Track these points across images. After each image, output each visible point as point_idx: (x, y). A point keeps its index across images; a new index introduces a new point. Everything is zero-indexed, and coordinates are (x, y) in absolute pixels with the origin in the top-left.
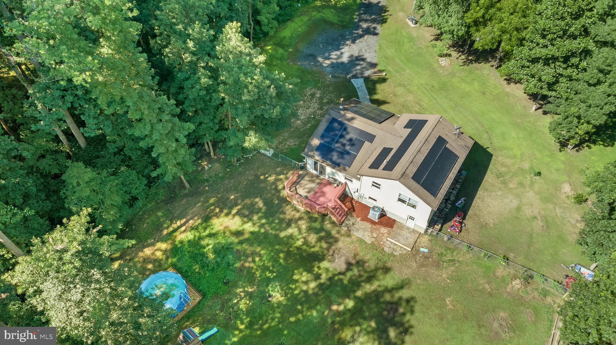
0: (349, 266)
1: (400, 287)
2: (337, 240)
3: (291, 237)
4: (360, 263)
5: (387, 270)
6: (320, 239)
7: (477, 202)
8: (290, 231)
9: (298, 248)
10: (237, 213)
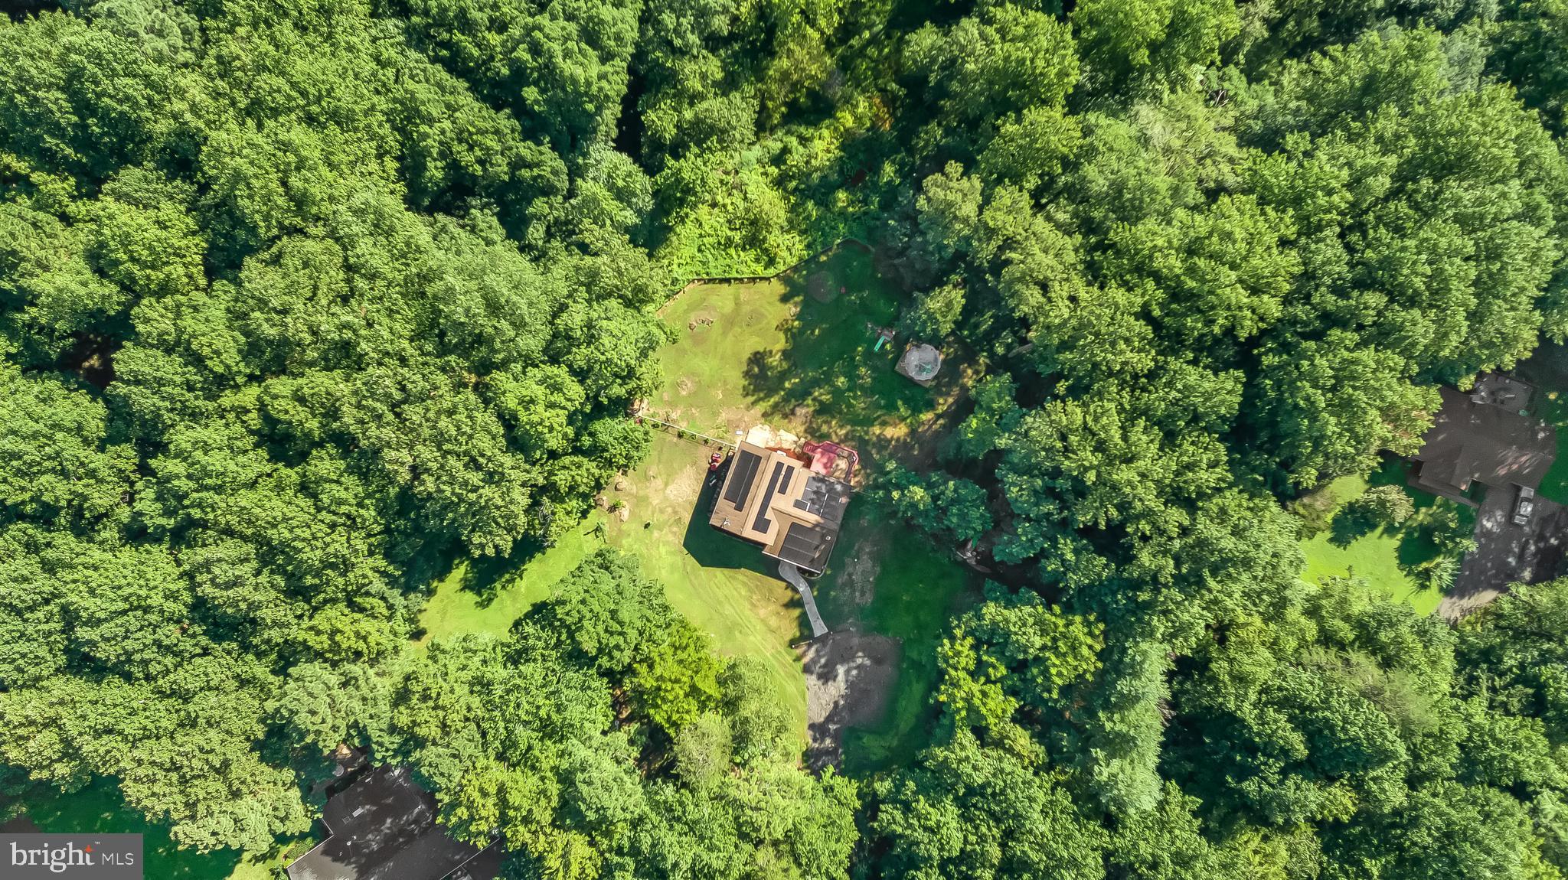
0: (793, 413)
1: (754, 403)
2: (806, 431)
3: (841, 427)
4: (785, 416)
5: (765, 415)
6: (819, 429)
7: (699, 488)
8: (843, 432)
9: (834, 417)
10: (889, 441)
